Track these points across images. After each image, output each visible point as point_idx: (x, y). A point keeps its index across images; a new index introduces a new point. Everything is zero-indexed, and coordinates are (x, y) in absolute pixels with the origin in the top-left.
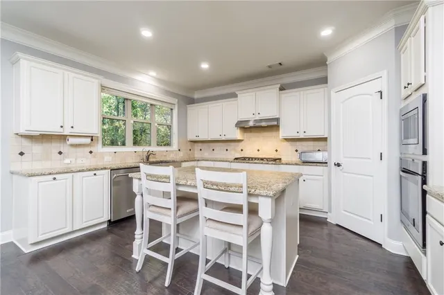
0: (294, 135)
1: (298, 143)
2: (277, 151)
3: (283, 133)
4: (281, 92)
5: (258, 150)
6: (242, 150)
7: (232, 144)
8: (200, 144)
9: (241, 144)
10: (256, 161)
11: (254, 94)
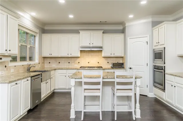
0: (109, 55)
1: (109, 59)
2: (98, 63)
3: (104, 54)
4: (104, 34)
5: (89, 63)
6: (79, 63)
7: (73, 59)
8: (49, 59)
9: (78, 59)
10: (86, 68)
11: (89, 33)
